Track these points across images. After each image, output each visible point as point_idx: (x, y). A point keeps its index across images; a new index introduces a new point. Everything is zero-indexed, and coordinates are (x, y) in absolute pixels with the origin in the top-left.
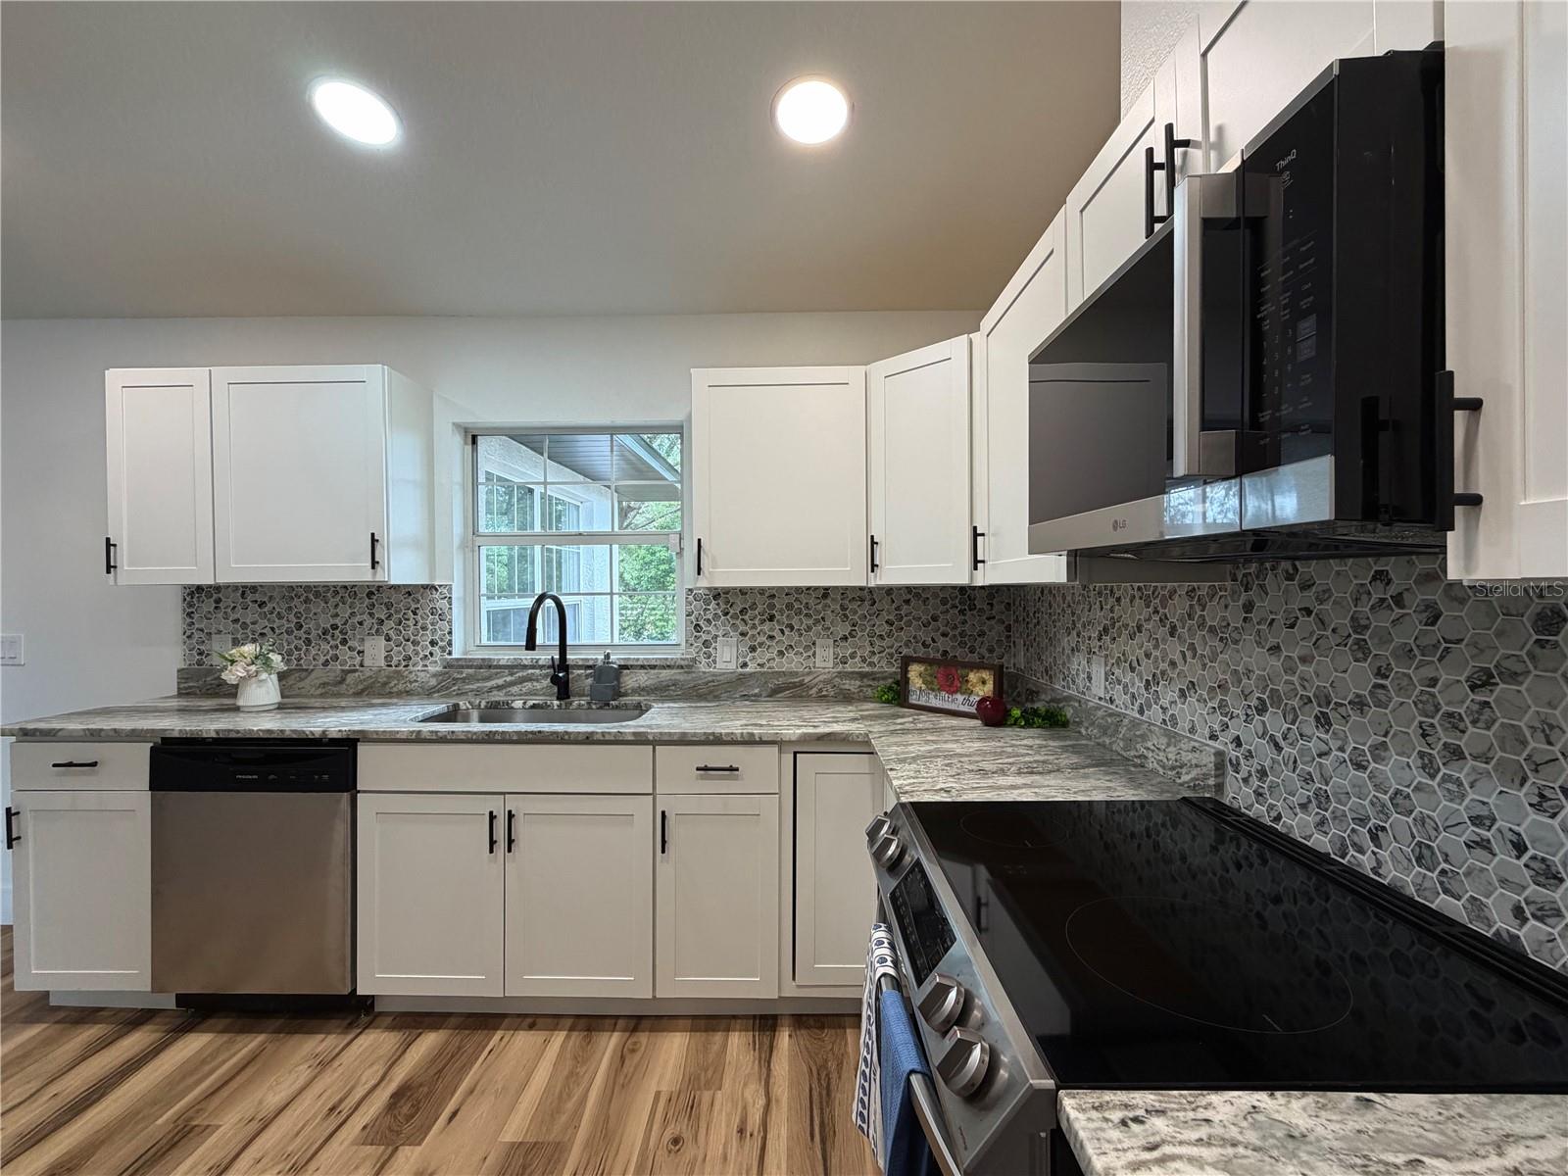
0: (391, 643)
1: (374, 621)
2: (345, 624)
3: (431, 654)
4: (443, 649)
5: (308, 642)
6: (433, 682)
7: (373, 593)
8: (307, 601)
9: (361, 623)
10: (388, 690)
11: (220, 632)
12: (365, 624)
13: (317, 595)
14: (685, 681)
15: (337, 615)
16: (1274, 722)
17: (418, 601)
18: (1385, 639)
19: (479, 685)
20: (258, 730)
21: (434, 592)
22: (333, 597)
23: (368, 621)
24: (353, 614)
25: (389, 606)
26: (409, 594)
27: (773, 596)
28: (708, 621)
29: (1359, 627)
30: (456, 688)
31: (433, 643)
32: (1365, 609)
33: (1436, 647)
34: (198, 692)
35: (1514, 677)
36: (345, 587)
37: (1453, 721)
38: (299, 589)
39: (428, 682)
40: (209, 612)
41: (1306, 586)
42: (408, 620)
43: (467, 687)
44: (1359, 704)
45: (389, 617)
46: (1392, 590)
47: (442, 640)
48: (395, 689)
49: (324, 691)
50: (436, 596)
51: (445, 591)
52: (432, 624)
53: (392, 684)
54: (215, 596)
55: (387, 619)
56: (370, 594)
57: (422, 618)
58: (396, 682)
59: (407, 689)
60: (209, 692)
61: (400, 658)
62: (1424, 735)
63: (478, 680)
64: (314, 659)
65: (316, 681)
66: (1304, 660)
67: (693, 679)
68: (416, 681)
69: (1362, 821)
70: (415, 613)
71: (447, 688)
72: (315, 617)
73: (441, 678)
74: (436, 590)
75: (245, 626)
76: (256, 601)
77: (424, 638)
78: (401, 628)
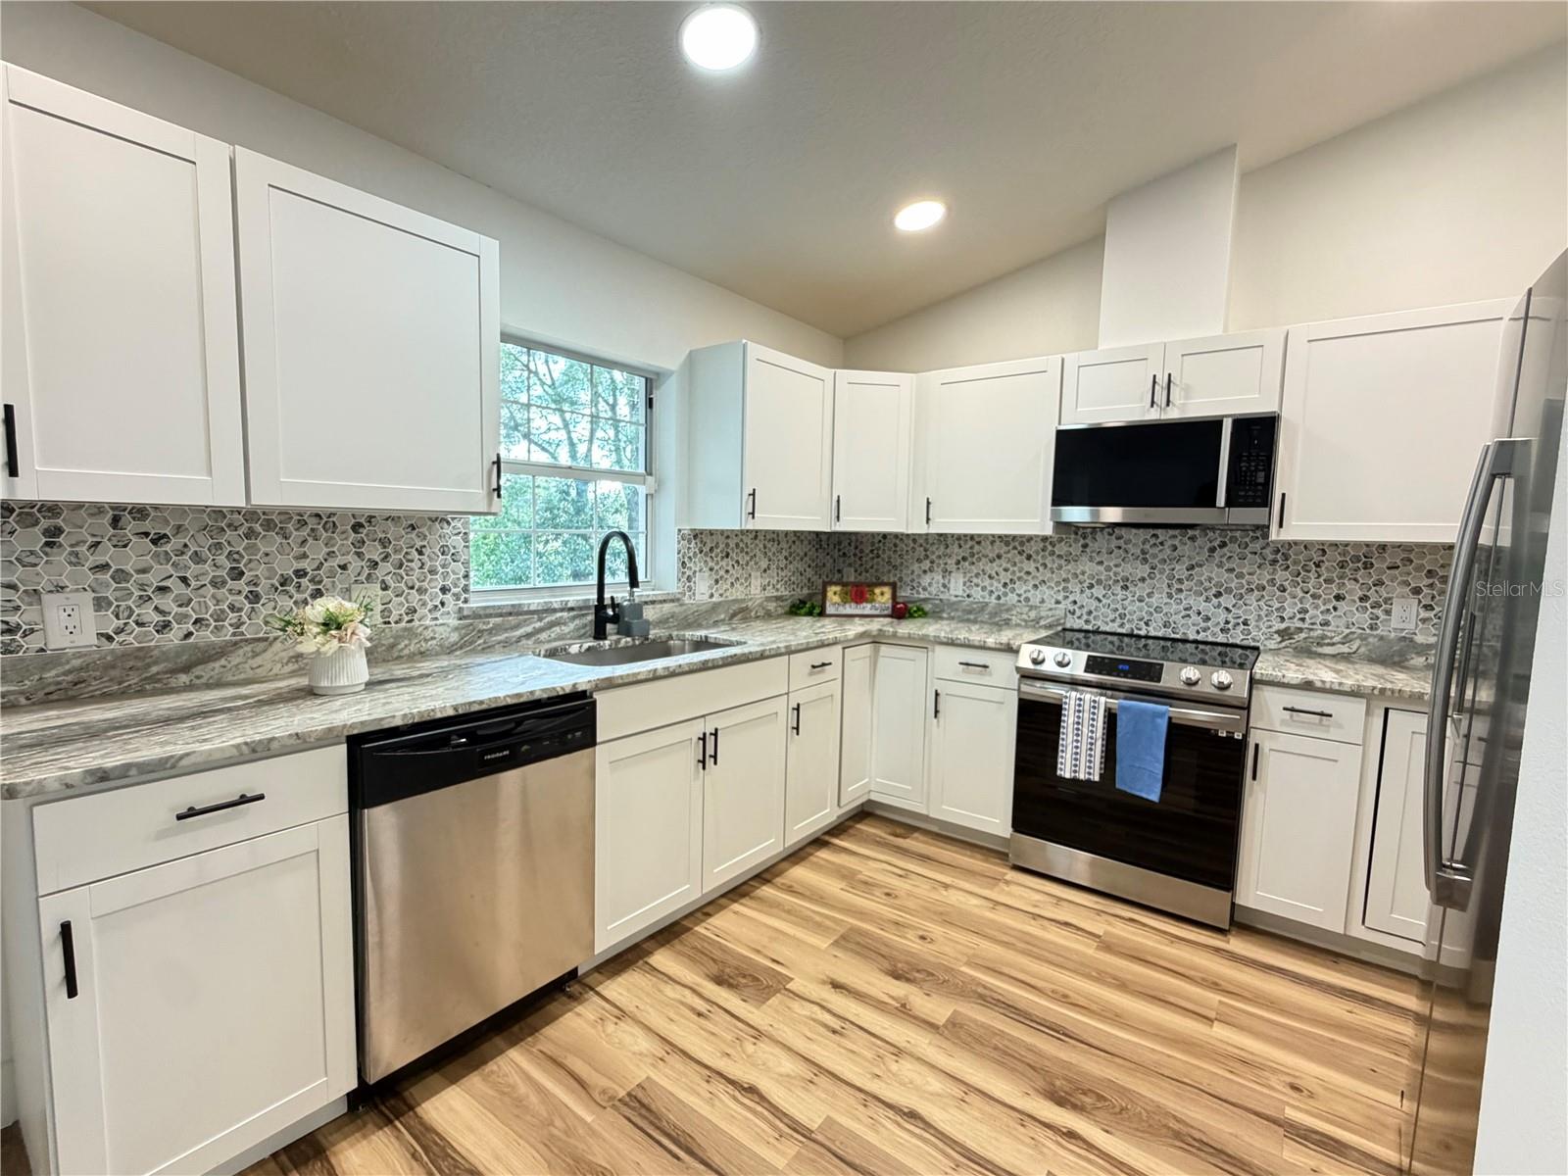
0: (389, 592)
1: (363, 563)
2: (318, 568)
3: (443, 604)
4: (457, 597)
5: (254, 597)
6: (455, 637)
7: (361, 525)
8: (250, 534)
9: (343, 567)
10: (396, 655)
11: (61, 589)
12: (350, 568)
13: (269, 525)
14: (680, 613)
15: (304, 556)
16: (1098, 591)
17: (425, 537)
18: (1155, 556)
19: (506, 635)
20: (505, 697)
21: (445, 526)
22: (297, 530)
23: (355, 564)
24: (331, 554)
25: (384, 543)
26: (413, 527)
27: (728, 537)
28: (690, 558)
29: (1143, 552)
30: (481, 641)
31: (444, 590)
32: (1147, 546)
33: (1175, 558)
34: (23, 701)
35: (1201, 566)
36: (318, 516)
37: (1180, 581)
38: (236, 516)
39: (448, 638)
40: (32, 553)
41: (1119, 538)
42: (412, 561)
43: (494, 638)
44: (1143, 580)
45: (386, 558)
46: (1159, 540)
47: (456, 586)
48: (406, 652)
49: (296, 666)
50: (448, 530)
51: (459, 525)
52: (443, 566)
53: (402, 646)
54: (44, 523)
55: (383, 560)
56: (357, 527)
57: (431, 559)
58: (407, 642)
59: (422, 649)
60: (54, 697)
61: (402, 612)
62: (1169, 586)
63: (506, 630)
64: (267, 623)
65: (284, 654)
66: (1116, 566)
67: (685, 611)
68: (433, 638)
69: (1141, 620)
70: (420, 553)
71: (471, 643)
72: (266, 559)
73: (463, 631)
74: (448, 523)
75: (121, 576)
76: (147, 534)
77: (432, 584)
78: (402, 571)
